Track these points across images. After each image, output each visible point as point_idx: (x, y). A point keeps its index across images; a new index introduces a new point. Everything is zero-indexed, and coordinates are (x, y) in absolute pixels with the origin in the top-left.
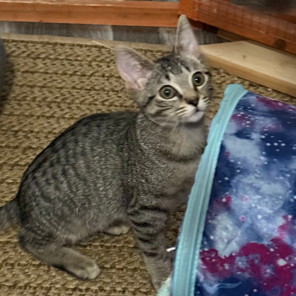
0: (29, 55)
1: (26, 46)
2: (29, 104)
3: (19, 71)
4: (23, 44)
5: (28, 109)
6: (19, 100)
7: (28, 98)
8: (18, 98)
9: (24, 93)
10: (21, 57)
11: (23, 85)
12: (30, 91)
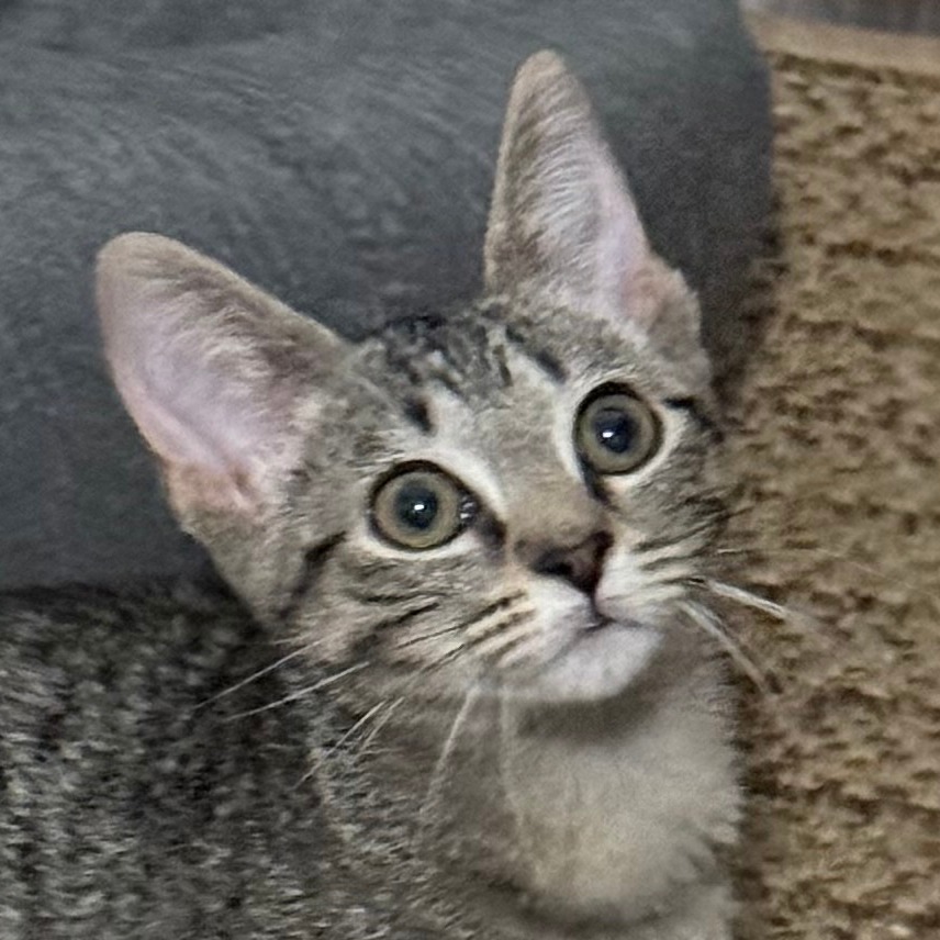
0: (874, 154)
1: (860, 99)
2: (857, 443)
3: (810, 241)
4: (846, 84)
5: (854, 471)
6: (802, 412)
7: (859, 408)
8: (797, 399)
9: (837, 371)
10: (828, 162)
11: (833, 327)
12: (868, 361)
